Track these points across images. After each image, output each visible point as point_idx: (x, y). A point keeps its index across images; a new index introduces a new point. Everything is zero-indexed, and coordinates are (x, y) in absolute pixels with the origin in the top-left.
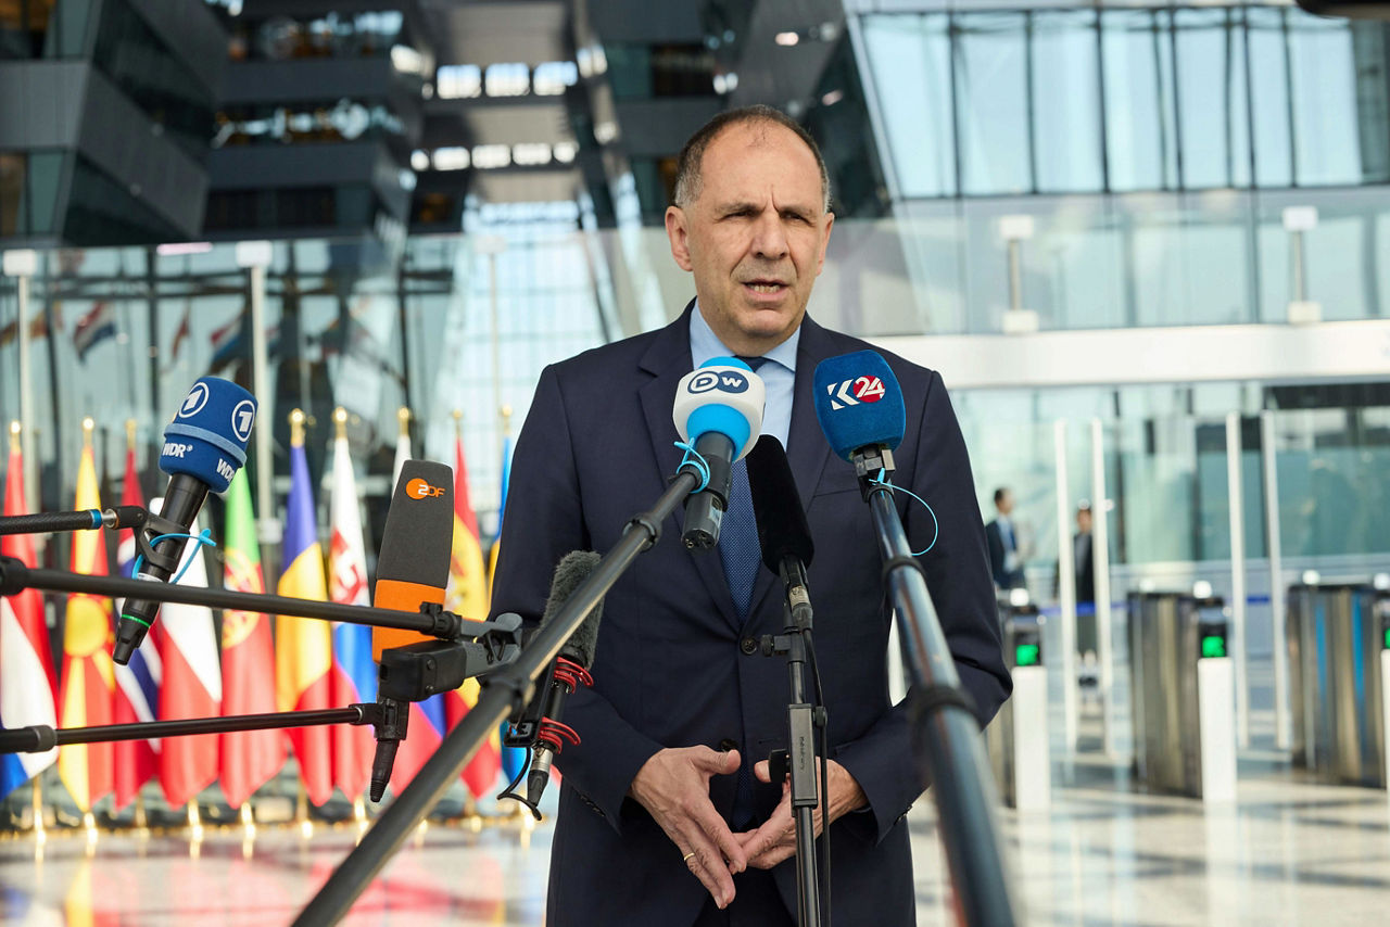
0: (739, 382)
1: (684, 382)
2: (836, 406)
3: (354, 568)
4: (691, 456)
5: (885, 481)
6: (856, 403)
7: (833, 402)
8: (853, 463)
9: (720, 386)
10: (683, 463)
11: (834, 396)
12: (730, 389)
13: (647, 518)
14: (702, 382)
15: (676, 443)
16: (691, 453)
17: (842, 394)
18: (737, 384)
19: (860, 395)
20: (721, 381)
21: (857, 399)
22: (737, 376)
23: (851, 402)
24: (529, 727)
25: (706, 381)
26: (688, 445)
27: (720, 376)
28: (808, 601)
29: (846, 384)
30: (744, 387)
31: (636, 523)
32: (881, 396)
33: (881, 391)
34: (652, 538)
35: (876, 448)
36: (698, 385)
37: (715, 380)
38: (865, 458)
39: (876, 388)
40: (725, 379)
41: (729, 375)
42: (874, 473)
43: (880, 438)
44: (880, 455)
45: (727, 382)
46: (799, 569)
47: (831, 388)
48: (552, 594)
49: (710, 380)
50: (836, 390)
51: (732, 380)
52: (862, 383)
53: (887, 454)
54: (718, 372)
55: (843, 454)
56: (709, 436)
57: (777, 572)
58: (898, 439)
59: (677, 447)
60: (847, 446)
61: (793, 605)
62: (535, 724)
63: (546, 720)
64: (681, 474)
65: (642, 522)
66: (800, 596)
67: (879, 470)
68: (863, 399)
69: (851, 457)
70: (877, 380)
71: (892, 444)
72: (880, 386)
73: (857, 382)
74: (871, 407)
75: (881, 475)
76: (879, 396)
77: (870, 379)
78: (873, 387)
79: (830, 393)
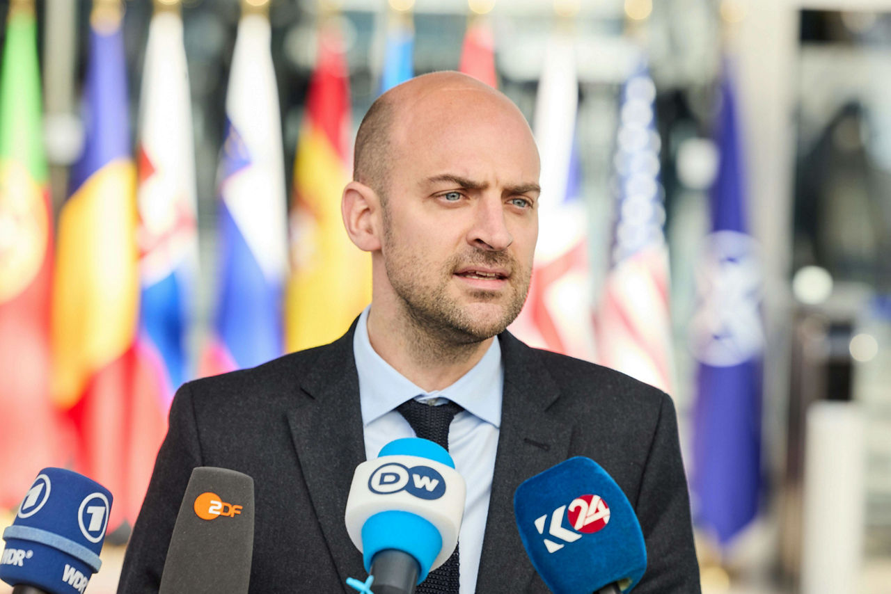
0: (435, 482)
1: (362, 473)
2: (552, 547)
6: (578, 537)
7: (548, 543)
9: (410, 488)
11: (547, 534)
12: (422, 494)
14: (387, 479)
17: (557, 529)
18: (431, 486)
19: (578, 526)
20: (411, 481)
21: (578, 532)
22: (433, 474)
23: (571, 537)
25: (392, 478)
27: (411, 471)
29: (558, 514)
30: (440, 491)
32: (606, 520)
33: (605, 514)
35: (615, 585)
36: (382, 482)
37: (404, 478)
39: (597, 511)
40: (416, 477)
41: (423, 471)
45: (419, 482)
47: (540, 523)
49: (398, 478)
51: (426, 480)
52: (578, 509)
54: (409, 466)
56: (390, 554)
68: (585, 530)
70: (596, 499)
72: (601, 506)
73: (572, 508)
74: (594, 539)
76: (601, 520)
77: (589, 501)
78: (594, 511)
79: (540, 529)
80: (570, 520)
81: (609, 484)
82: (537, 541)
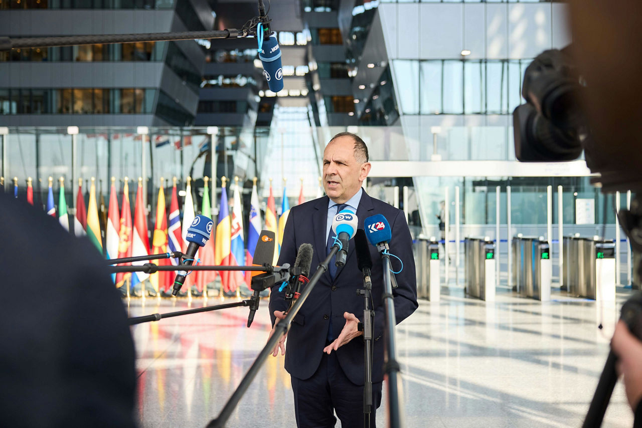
2: (371, 232)
3: (238, 224)
5: (387, 252)
9: (345, 219)
11: (371, 229)
12: (348, 219)
14: (340, 217)
17: (373, 228)
18: (349, 218)
19: (377, 228)
22: (350, 216)
23: (376, 230)
24: (291, 295)
27: (345, 216)
28: (370, 281)
29: (374, 225)
30: (352, 219)
32: (384, 228)
33: (384, 226)
35: (384, 242)
37: (344, 217)
38: (381, 246)
41: (347, 215)
42: (383, 251)
43: (384, 240)
44: (384, 245)
45: (347, 217)
46: (368, 271)
47: (369, 226)
48: (298, 256)
49: (342, 217)
50: (371, 227)
52: (378, 224)
53: (387, 245)
57: (362, 271)
60: (375, 243)
62: (293, 294)
63: (296, 293)
64: (334, 246)
66: (368, 279)
68: (379, 229)
70: (382, 223)
74: (381, 231)
75: (385, 251)
77: (381, 223)
78: (381, 225)
79: (369, 228)
80: (376, 227)
82: (368, 230)
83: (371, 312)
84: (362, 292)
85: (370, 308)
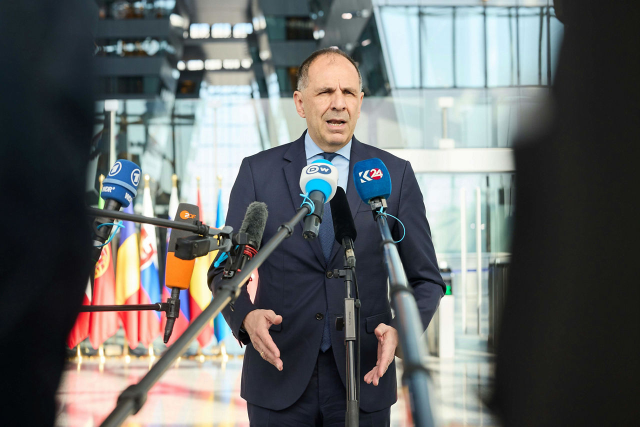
0: (328, 169)
2: (362, 181)
4: (307, 200)
5: (383, 212)
6: (372, 180)
7: (361, 180)
8: (370, 204)
9: (320, 171)
10: (304, 203)
11: (362, 177)
12: (324, 173)
13: (287, 225)
14: (312, 170)
15: (301, 195)
16: (307, 199)
17: (365, 176)
18: (326, 170)
19: (372, 177)
20: (320, 169)
22: (327, 167)
23: (369, 179)
25: (314, 169)
26: (305, 195)
27: (320, 167)
29: (367, 172)
30: (330, 172)
31: (283, 227)
32: (381, 177)
33: (381, 175)
34: (289, 233)
35: (379, 198)
37: (318, 169)
38: (375, 203)
39: (379, 174)
40: (321, 168)
41: (323, 167)
42: (379, 209)
43: (381, 194)
44: (381, 201)
45: (322, 170)
46: (351, 242)
47: (360, 174)
49: (315, 169)
50: (363, 174)
51: (325, 169)
52: (373, 172)
53: (384, 201)
54: (318, 165)
55: (366, 201)
56: (314, 192)
58: (388, 195)
59: (301, 196)
60: (367, 198)
61: (348, 256)
64: (303, 207)
65: (286, 226)
66: (351, 253)
67: (380, 207)
68: (374, 178)
69: (369, 203)
70: (379, 170)
71: (386, 196)
72: (381, 173)
73: (371, 171)
74: (376, 181)
75: (382, 209)
76: (380, 177)
77: (377, 170)
78: (378, 173)
79: (360, 176)
80: (370, 175)
81: (384, 167)
82: (359, 179)
83: (355, 301)
84: (342, 272)
85: (355, 295)
